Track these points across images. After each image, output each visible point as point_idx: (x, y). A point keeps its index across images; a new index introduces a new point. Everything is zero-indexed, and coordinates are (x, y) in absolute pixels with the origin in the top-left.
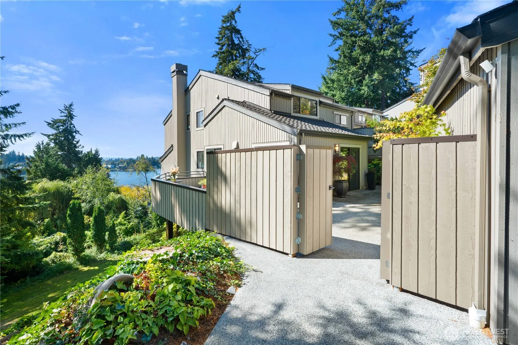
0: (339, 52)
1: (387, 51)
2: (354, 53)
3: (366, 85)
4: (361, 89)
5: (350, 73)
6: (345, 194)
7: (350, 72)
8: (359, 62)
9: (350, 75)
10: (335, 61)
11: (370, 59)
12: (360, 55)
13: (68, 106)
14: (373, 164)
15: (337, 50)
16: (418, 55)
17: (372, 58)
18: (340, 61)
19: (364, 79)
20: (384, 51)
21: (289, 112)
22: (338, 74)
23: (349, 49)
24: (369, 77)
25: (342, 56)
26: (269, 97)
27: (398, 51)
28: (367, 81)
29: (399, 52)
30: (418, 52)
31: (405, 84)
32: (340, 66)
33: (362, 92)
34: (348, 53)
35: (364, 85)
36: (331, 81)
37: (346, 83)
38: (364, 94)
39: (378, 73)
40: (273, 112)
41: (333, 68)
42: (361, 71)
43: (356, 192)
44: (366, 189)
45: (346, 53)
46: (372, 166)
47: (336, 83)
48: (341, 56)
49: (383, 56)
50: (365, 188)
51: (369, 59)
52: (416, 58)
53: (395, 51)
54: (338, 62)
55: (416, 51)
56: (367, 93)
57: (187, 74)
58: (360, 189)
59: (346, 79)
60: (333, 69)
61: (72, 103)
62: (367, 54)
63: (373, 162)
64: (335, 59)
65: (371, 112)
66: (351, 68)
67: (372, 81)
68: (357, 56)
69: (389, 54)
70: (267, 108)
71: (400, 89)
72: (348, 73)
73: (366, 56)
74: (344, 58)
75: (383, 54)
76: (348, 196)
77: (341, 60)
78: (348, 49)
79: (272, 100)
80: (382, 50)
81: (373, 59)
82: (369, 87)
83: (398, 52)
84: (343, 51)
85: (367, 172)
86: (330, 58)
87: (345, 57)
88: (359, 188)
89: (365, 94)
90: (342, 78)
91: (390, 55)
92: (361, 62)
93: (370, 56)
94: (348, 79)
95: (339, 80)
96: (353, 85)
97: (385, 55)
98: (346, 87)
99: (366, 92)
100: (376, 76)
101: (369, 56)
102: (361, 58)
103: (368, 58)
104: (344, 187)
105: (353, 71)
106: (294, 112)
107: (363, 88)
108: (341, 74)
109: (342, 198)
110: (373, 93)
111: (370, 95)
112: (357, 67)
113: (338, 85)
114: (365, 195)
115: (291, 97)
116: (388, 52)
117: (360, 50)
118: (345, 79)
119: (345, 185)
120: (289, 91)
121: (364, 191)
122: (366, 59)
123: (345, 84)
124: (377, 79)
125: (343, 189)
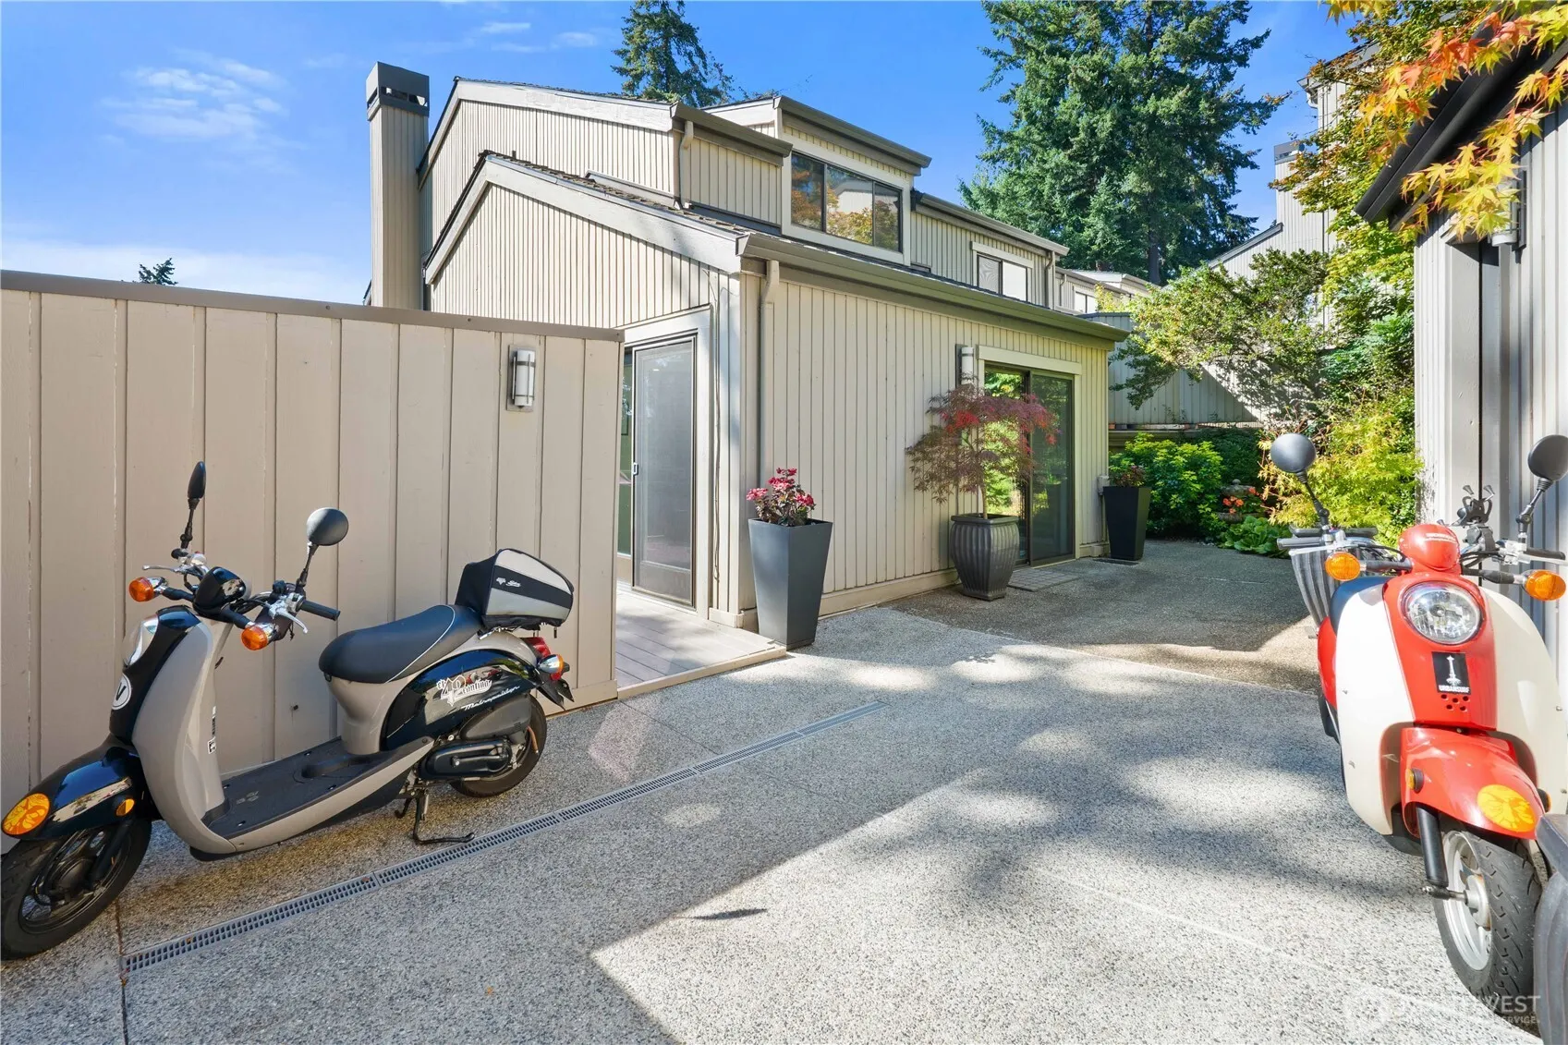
0: (1016, 106)
1: (1168, 100)
2: (1061, 107)
3: (1100, 211)
4: (1083, 225)
5: (1047, 171)
6: (1003, 582)
7: (1047, 166)
8: (1077, 135)
9: (1048, 180)
10: (1000, 133)
11: (1114, 126)
12: (1080, 115)
13: (155, 273)
14: (1129, 454)
15: (1007, 99)
16: (1268, 117)
17: (1118, 121)
18: (1016, 134)
19: (1093, 192)
20: (1158, 99)
21: (772, 220)
22: (1012, 174)
23: (1046, 96)
24: (1108, 185)
25: (1024, 118)
26: (671, 139)
27: (1203, 102)
28: (1103, 198)
29: (1207, 105)
30: (1266, 108)
31: (1219, 221)
32: (1017, 150)
33: (1088, 233)
34: (1043, 108)
35: (1093, 211)
36: (987, 197)
37: (1033, 208)
38: (1092, 242)
39: (1139, 173)
40: (687, 205)
41: (992, 157)
42: (1084, 166)
43: (1055, 570)
44: (1101, 558)
45: (1034, 108)
46: (1125, 462)
47: (1002, 205)
48: (1019, 117)
49: (1153, 119)
50: (1097, 550)
51: (1109, 124)
52: (1262, 127)
53: (1192, 102)
54: (1010, 137)
55: (1258, 105)
56: (1104, 237)
57: (428, 109)
58: (1078, 554)
59: (1036, 195)
60: (993, 159)
61: (168, 263)
62: (1103, 110)
63: (1128, 445)
64: (999, 127)
65: (1118, 286)
66: (1052, 154)
67: (1118, 196)
68: (1071, 116)
69: (1174, 108)
70: (666, 191)
71: (1205, 232)
72: (1043, 169)
73: (1098, 116)
74: (1030, 124)
75: (1155, 112)
76: (1018, 593)
77: (1019, 132)
78: (1042, 97)
79: (684, 154)
80: (1153, 96)
81: (1121, 125)
82: (1108, 216)
83: (1203, 104)
84: (1027, 102)
85: (1107, 484)
86: (985, 124)
87: (1032, 120)
88: (1070, 552)
89: (1097, 242)
90: (1020, 190)
91: (1175, 115)
92: (1082, 135)
93: (1114, 114)
94: (1041, 193)
95: (1014, 197)
96: (1058, 212)
97: (1160, 112)
98: (1036, 219)
99: (1100, 234)
100: (1131, 182)
101: (1108, 117)
102: (1083, 122)
103: (1105, 122)
104: (994, 550)
105: (1057, 165)
106: (794, 222)
107: (1090, 220)
108: (1021, 177)
109: (987, 600)
110: (1121, 238)
111: (1111, 246)
112: (1069, 152)
113: (1010, 213)
114: (1100, 586)
115: (781, 155)
116: (1173, 103)
117: (1078, 97)
118: (1032, 192)
119: (1003, 539)
120: (771, 129)
121: (1091, 566)
122: (1100, 123)
123: (1033, 211)
124: (1136, 190)
125: (993, 558)
